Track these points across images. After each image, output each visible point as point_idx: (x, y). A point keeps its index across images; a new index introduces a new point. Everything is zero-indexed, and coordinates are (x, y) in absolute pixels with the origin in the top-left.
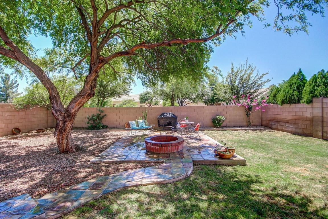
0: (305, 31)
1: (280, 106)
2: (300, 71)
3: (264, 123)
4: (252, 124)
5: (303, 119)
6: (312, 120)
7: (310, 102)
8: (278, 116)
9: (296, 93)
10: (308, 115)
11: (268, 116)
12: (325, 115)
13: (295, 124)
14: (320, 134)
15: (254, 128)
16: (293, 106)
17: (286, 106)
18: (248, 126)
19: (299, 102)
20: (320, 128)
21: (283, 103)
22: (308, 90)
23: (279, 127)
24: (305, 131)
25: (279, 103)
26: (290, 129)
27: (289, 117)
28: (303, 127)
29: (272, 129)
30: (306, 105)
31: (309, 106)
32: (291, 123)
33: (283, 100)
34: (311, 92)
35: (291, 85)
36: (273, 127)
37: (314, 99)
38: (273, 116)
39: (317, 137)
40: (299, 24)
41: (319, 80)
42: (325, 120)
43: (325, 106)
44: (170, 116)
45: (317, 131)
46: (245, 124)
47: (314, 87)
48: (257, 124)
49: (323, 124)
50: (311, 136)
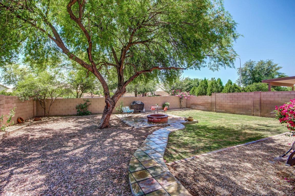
0: (217, 70)
1: (196, 96)
2: (205, 79)
3: (188, 106)
4: (183, 107)
5: (207, 103)
6: (211, 104)
7: (210, 95)
8: (195, 102)
9: (204, 90)
10: (210, 101)
11: (190, 102)
12: (217, 101)
13: (204, 106)
14: (215, 110)
15: (184, 109)
16: (203, 96)
17: (200, 96)
18: (180, 108)
19: (206, 95)
20: (215, 107)
21: (198, 95)
22: (210, 89)
23: (196, 108)
24: (208, 109)
25: (196, 95)
26: (201, 109)
27: (201, 102)
28: (207, 107)
29: (192, 109)
30: (208, 96)
31: (210, 97)
32: (202, 105)
33: (198, 94)
34: (211, 90)
35: (201, 86)
36: (193, 108)
37: (212, 94)
38: (193, 102)
39: (213, 111)
40: (216, 68)
41: (214, 85)
42: (217, 103)
43: (216, 97)
44: (140, 103)
45: (213, 108)
46: (179, 107)
47: (212, 87)
48: (185, 107)
49: (216, 105)
50: (211, 111)
